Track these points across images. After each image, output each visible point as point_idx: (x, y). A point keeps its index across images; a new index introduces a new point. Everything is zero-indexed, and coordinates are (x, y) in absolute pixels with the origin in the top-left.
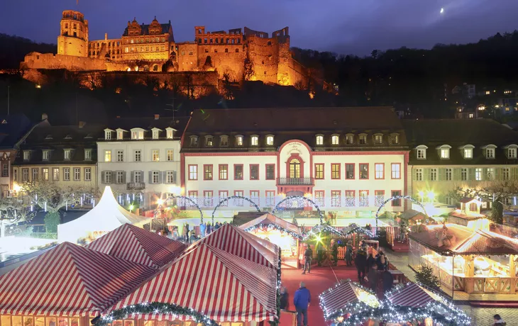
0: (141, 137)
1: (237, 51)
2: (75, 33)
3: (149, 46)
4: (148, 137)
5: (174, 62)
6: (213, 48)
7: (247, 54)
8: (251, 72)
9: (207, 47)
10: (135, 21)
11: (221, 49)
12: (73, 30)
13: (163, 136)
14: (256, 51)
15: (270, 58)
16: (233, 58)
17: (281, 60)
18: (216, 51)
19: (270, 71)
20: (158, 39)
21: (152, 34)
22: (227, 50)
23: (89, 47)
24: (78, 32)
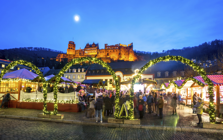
0: (75, 71)
1: (117, 51)
2: (72, 48)
3: (91, 51)
4: (77, 71)
5: (98, 55)
6: (110, 50)
7: (120, 52)
8: (121, 57)
9: (108, 50)
10: (88, 44)
11: (112, 51)
12: (71, 47)
13: (81, 71)
14: (122, 51)
15: (127, 53)
16: (115, 53)
17: (130, 53)
18: (110, 51)
19: (127, 57)
20: (94, 49)
21: (93, 47)
22: (114, 51)
23: (75, 52)
24: (72, 47)
